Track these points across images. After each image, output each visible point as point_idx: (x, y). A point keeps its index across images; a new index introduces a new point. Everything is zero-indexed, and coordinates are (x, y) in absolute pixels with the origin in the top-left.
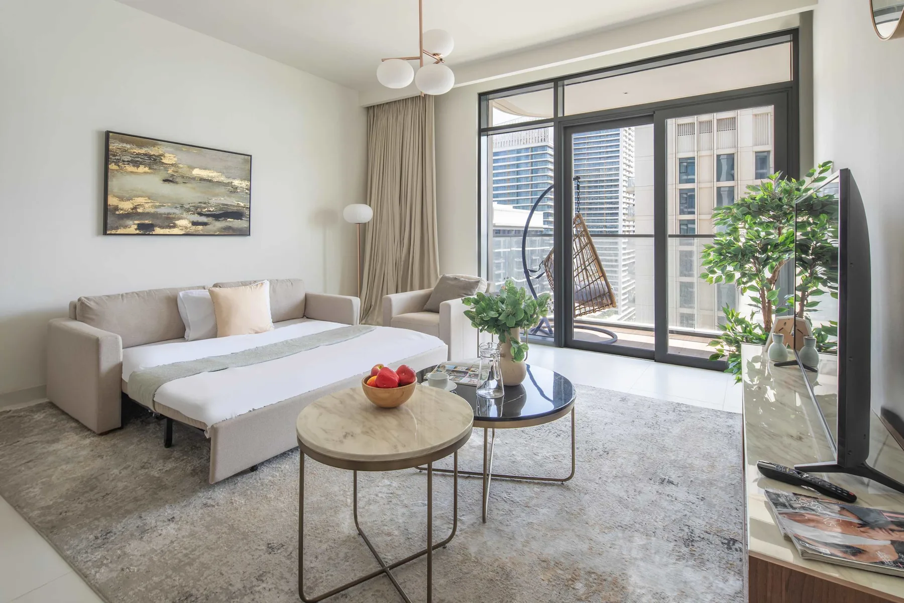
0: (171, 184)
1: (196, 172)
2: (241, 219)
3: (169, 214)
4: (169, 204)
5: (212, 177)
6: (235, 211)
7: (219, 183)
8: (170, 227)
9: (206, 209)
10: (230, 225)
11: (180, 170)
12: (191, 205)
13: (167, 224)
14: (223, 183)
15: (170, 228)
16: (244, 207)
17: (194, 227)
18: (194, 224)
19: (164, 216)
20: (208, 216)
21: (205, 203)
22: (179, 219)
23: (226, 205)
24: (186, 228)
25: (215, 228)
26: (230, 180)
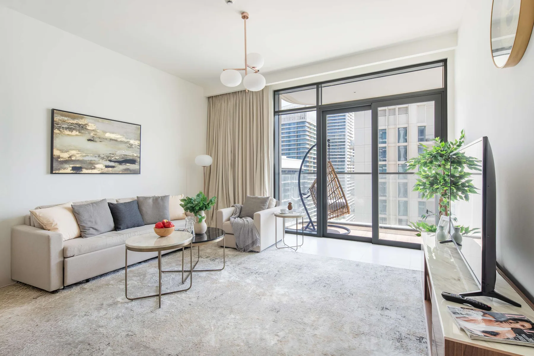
0: (92, 142)
1: (108, 135)
2: (135, 164)
3: (91, 161)
4: (91, 155)
5: (117, 138)
6: (131, 159)
7: (121, 142)
8: (92, 169)
9: (114, 158)
10: (128, 167)
11: (98, 134)
12: (104, 155)
13: (90, 167)
14: (124, 142)
15: (92, 170)
16: (136, 157)
17: (107, 169)
18: (107, 167)
19: (88, 162)
20: (115, 162)
21: (113, 154)
22: (98, 164)
23: (126, 155)
24: (102, 169)
25: (119, 170)
26: (128, 140)
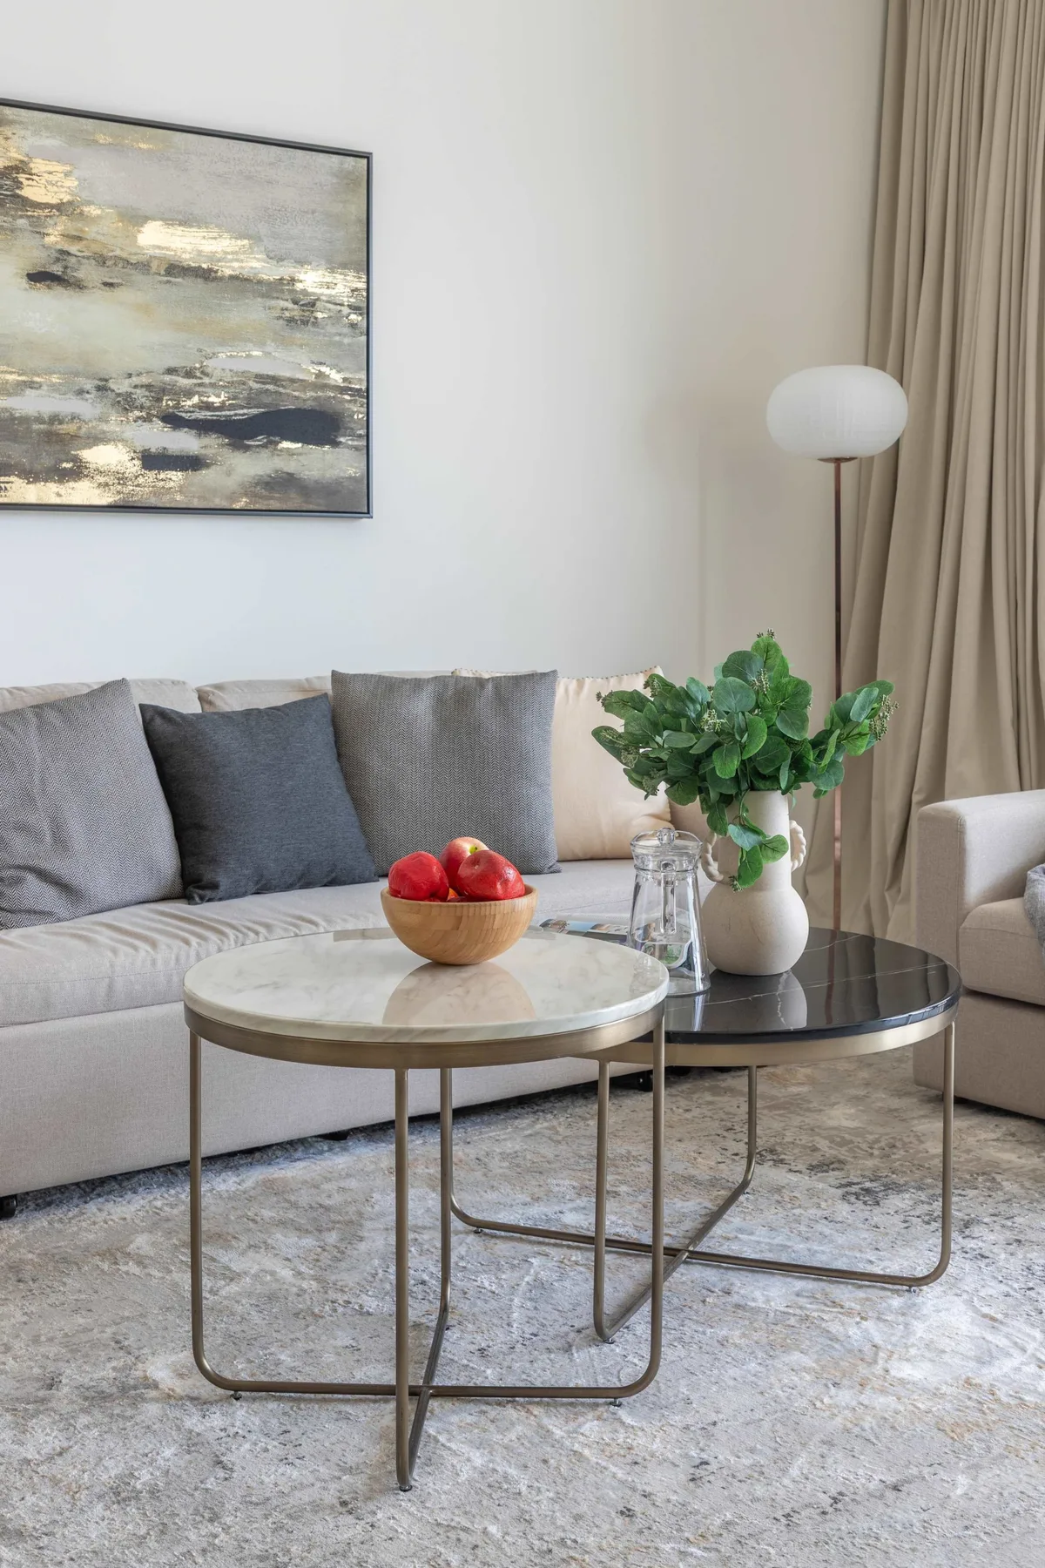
0: (59, 290)
1: (155, 238)
2: (335, 444)
3: (55, 419)
4: (55, 379)
5: (212, 257)
6: (309, 405)
7: (242, 284)
8: (63, 476)
9: (196, 399)
10: (291, 466)
11: (90, 231)
12: (135, 380)
13: (47, 462)
14: (260, 282)
15: (61, 481)
16: (343, 390)
17: (151, 475)
18: (153, 461)
19: (36, 427)
20: (202, 427)
21: (189, 374)
22: (96, 439)
23: (275, 380)
24: (122, 479)
25: (231, 483)
26: (285, 271)
